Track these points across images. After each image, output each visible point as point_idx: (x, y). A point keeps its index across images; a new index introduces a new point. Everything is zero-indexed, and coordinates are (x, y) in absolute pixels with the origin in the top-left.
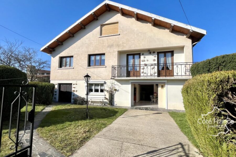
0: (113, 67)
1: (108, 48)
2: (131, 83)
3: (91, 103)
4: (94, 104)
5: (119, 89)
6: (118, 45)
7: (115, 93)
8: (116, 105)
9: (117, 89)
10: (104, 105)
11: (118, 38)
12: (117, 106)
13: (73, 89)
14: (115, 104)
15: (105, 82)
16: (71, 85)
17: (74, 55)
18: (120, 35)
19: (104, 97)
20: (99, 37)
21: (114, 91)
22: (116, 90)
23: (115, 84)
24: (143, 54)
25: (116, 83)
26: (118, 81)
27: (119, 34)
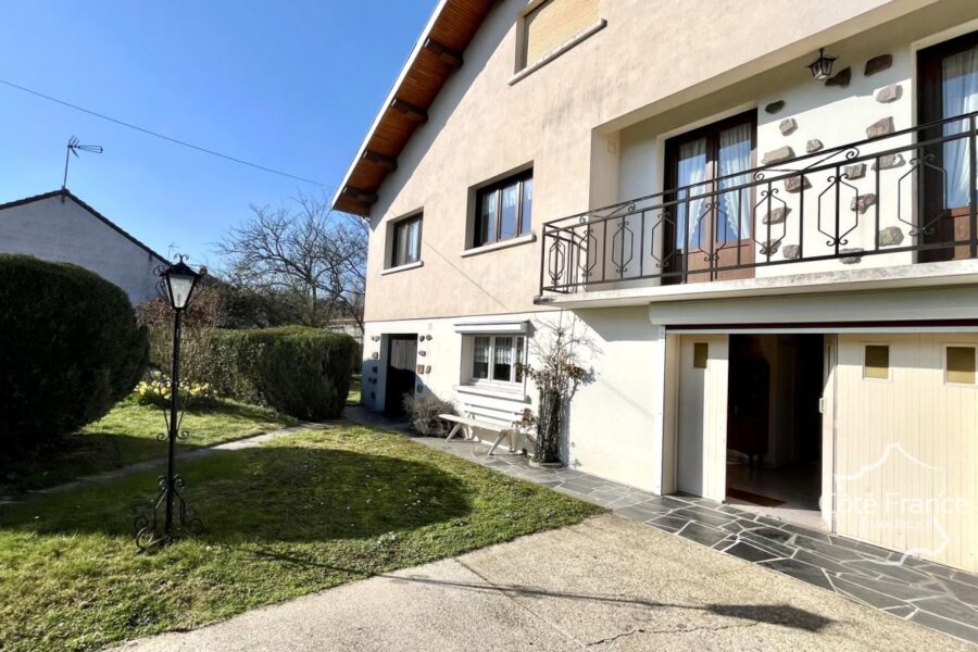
0: (548, 229)
1: (547, 128)
2: (669, 327)
3: (473, 437)
4: (483, 442)
5: (595, 370)
6: (594, 93)
7: (573, 393)
8: (579, 468)
9: (586, 367)
10: (520, 452)
11: (597, 48)
12: (582, 473)
13: (420, 360)
14: (572, 459)
15: (528, 322)
16: (412, 342)
17: (427, 201)
18: (605, 24)
19: (521, 407)
20: (512, 84)
21: (571, 382)
22: (578, 373)
23: (577, 336)
24: (775, 108)
25: (581, 328)
26: (590, 314)
27: (599, 23)
